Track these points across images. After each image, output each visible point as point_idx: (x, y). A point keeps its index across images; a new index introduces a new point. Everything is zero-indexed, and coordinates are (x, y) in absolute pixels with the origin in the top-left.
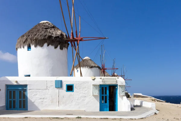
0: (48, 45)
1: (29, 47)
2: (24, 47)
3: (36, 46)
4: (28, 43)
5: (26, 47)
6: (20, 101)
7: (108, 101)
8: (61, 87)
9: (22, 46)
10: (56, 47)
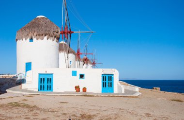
0: (48, 39)
1: (31, 40)
2: (26, 40)
3: (37, 39)
4: (30, 36)
5: (28, 40)
9: (24, 39)
10: (53, 40)
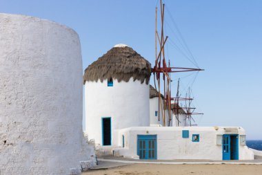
1: (110, 82)
2: (102, 81)
3: (119, 81)
4: (108, 76)
5: (106, 82)
6: (150, 151)
7: (229, 151)
8: (188, 137)
9: (99, 81)
10: (142, 83)
